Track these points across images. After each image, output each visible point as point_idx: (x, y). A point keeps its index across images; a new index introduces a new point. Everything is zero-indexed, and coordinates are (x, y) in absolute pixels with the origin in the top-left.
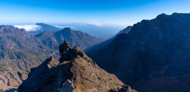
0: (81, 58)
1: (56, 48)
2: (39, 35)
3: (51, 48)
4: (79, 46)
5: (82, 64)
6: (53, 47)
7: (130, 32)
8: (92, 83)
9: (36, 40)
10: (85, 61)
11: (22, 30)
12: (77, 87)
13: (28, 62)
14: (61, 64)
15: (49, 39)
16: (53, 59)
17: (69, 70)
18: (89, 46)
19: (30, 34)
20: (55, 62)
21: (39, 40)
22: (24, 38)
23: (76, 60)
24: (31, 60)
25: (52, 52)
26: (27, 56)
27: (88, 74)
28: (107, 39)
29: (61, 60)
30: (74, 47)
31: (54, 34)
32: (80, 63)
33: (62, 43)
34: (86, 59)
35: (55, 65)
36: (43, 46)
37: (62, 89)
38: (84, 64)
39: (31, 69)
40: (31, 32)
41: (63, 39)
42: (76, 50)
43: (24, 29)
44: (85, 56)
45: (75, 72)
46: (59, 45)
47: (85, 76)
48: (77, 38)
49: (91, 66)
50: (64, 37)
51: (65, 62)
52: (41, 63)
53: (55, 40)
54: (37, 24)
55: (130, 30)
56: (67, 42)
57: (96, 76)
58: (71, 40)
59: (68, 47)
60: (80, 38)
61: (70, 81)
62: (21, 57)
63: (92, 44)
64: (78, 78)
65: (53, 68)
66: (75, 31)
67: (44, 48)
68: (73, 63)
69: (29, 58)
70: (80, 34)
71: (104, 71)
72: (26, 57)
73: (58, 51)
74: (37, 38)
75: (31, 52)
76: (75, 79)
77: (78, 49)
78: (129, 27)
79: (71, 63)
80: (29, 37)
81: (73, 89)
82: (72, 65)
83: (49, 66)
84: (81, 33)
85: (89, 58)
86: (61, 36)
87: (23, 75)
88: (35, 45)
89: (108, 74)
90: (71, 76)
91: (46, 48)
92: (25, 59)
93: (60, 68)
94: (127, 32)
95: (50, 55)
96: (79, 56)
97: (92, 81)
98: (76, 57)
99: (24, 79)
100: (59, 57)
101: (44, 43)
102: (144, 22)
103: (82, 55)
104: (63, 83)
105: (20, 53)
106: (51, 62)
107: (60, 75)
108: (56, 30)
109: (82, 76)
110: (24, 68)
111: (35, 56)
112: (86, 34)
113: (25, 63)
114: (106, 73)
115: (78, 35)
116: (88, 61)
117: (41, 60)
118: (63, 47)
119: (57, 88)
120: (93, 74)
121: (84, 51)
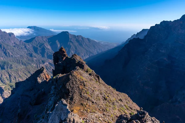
0: (80, 71)
1: (49, 57)
2: (29, 40)
3: (43, 56)
4: (79, 54)
5: (82, 78)
6: (46, 56)
7: (145, 37)
8: (94, 105)
9: (25, 47)
10: (86, 75)
11: (11, 34)
12: (75, 111)
13: (13, 74)
14: (54, 77)
15: (42, 45)
16: (45, 71)
17: (64, 86)
18: (91, 55)
19: (20, 40)
20: (47, 75)
21: (29, 46)
22: (11, 44)
23: (75, 73)
24: (17, 71)
25: (43, 62)
26: (13, 66)
27: (89, 92)
28: (115, 45)
29: (55, 73)
30: (73, 56)
31: (48, 39)
32: (79, 76)
33: (58, 50)
34: (87, 72)
35: (47, 79)
36: (34, 54)
37: (54, 113)
38: (84, 79)
39: (16, 83)
40: (21, 37)
41: (59, 46)
42: (74, 60)
43: (13, 34)
44: (86, 67)
45: (72, 88)
46: (53, 52)
47: (85, 94)
48: (76, 44)
49: (94, 82)
50: (60, 43)
51: (60, 75)
52: (29, 75)
53: (49, 47)
54: (29, 27)
55: (146, 33)
56: (64, 50)
57: (100, 95)
58: (69, 47)
59: (65, 55)
60: (81, 45)
61: (64, 102)
62: (5, 67)
63: (95, 52)
64: (76, 97)
65: (44, 83)
66: (74, 36)
67: (35, 57)
68: (70, 77)
69: (14, 68)
70: (80, 39)
71: (111, 88)
72: (11, 68)
73: (51, 61)
74: (27, 45)
75: (18, 62)
76: (72, 99)
77: (78, 58)
78: (144, 30)
79: (68, 76)
80: (18, 43)
81: (69, 112)
82: (68, 79)
83: (39, 80)
84: (82, 38)
85: (91, 71)
86: (57, 41)
87: (5, 91)
88: (24, 53)
89: (118, 92)
90: (66, 94)
91: (37, 57)
92: (9, 70)
93: (52, 82)
94: (142, 37)
95: (42, 65)
96: (78, 68)
97: (95, 101)
98: (74, 69)
99: (6, 97)
100: (53, 68)
101: (35, 50)
102: (164, 24)
103: (82, 67)
104: (55, 103)
105: (5, 63)
106: (42, 75)
107: (52, 92)
108: (51, 35)
109: (81, 94)
110: (8, 82)
111: (23, 66)
112: (88, 39)
113: (10, 76)
114: (115, 91)
115: (78, 41)
116: (90, 74)
117: (29, 73)
118: (58, 56)
119: (47, 110)
120: (97, 93)
121: (84, 60)
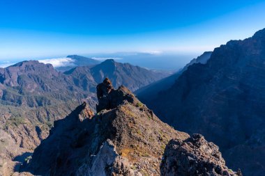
0: (129, 105)
1: (91, 90)
2: (69, 71)
3: (85, 89)
4: (126, 85)
5: (131, 114)
6: (88, 89)
7: (209, 61)
8: (147, 147)
9: (65, 79)
10: (136, 110)
11: (49, 66)
12: (123, 154)
13: (52, 111)
14: (98, 114)
15: (83, 76)
16: (87, 106)
17: (110, 124)
18: (141, 86)
19: (58, 71)
20: (90, 111)
21: (69, 78)
22: (50, 76)
23: (122, 108)
24: (55, 108)
25: (85, 96)
26: (51, 101)
27: (141, 131)
28: (171, 73)
29: (99, 109)
30: (119, 88)
31: (91, 69)
32: (127, 112)
33: (102, 82)
34: (137, 106)
35: (89, 116)
36: (75, 87)
37: (98, 156)
38: (134, 115)
39: (55, 122)
40: (61, 68)
41: (103, 76)
42: (121, 93)
43: (51, 65)
44: (136, 100)
45: (120, 127)
46: (97, 84)
47: (136, 134)
48: (124, 73)
49: (145, 118)
50: (104, 72)
51: (105, 111)
52: (69, 112)
53: (92, 78)
54: (68, 57)
55: (209, 57)
56: (109, 81)
57: (153, 135)
58: (115, 77)
59: (110, 87)
60: (129, 74)
61: (111, 143)
62: (43, 103)
63: (146, 82)
64: (125, 137)
65: (87, 120)
66: (121, 64)
67: (76, 91)
68: (117, 113)
69: (53, 104)
70: (128, 67)
71: (168, 126)
72: (49, 104)
73: (94, 95)
74: (66, 76)
75: (57, 97)
76: (119, 140)
77: (126, 91)
78: (206, 53)
79: (114, 112)
80: (57, 75)
81: (117, 155)
82: (114, 116)
83: (81, 118)
84: (130, 66)
85: (142, 105)
86: (101, 72)
87: (43, 132)
88: (63, 86)
89: (176, 132)
90: (113, 133)
91: (78, 90)
92: (47, 106)
93: (96, 120)
94: (204, 62)
95: (84, 100)
96: (126, 101)
97: (147, 142)
98: (122, 103)
99: (44, 138)
100: (97, 103)
101: (76, 82)
102: (232, 44)
103: (131, 100)
104: (100, 144)
105: (42, 98)
106: (84, 111)
107: (96, 132)
108: (94, 64)
109: (130, 134)
110: (46, 121)
111: (62, 102)
112: (137, 67)
113: (48, 113)
114: (173, 130)
115: (125, 70)
116: (141, 109)
117: (70, 109)
118: (102, 88)
119: (91, 154)
120: (150, 132)
121: (133, 93)
